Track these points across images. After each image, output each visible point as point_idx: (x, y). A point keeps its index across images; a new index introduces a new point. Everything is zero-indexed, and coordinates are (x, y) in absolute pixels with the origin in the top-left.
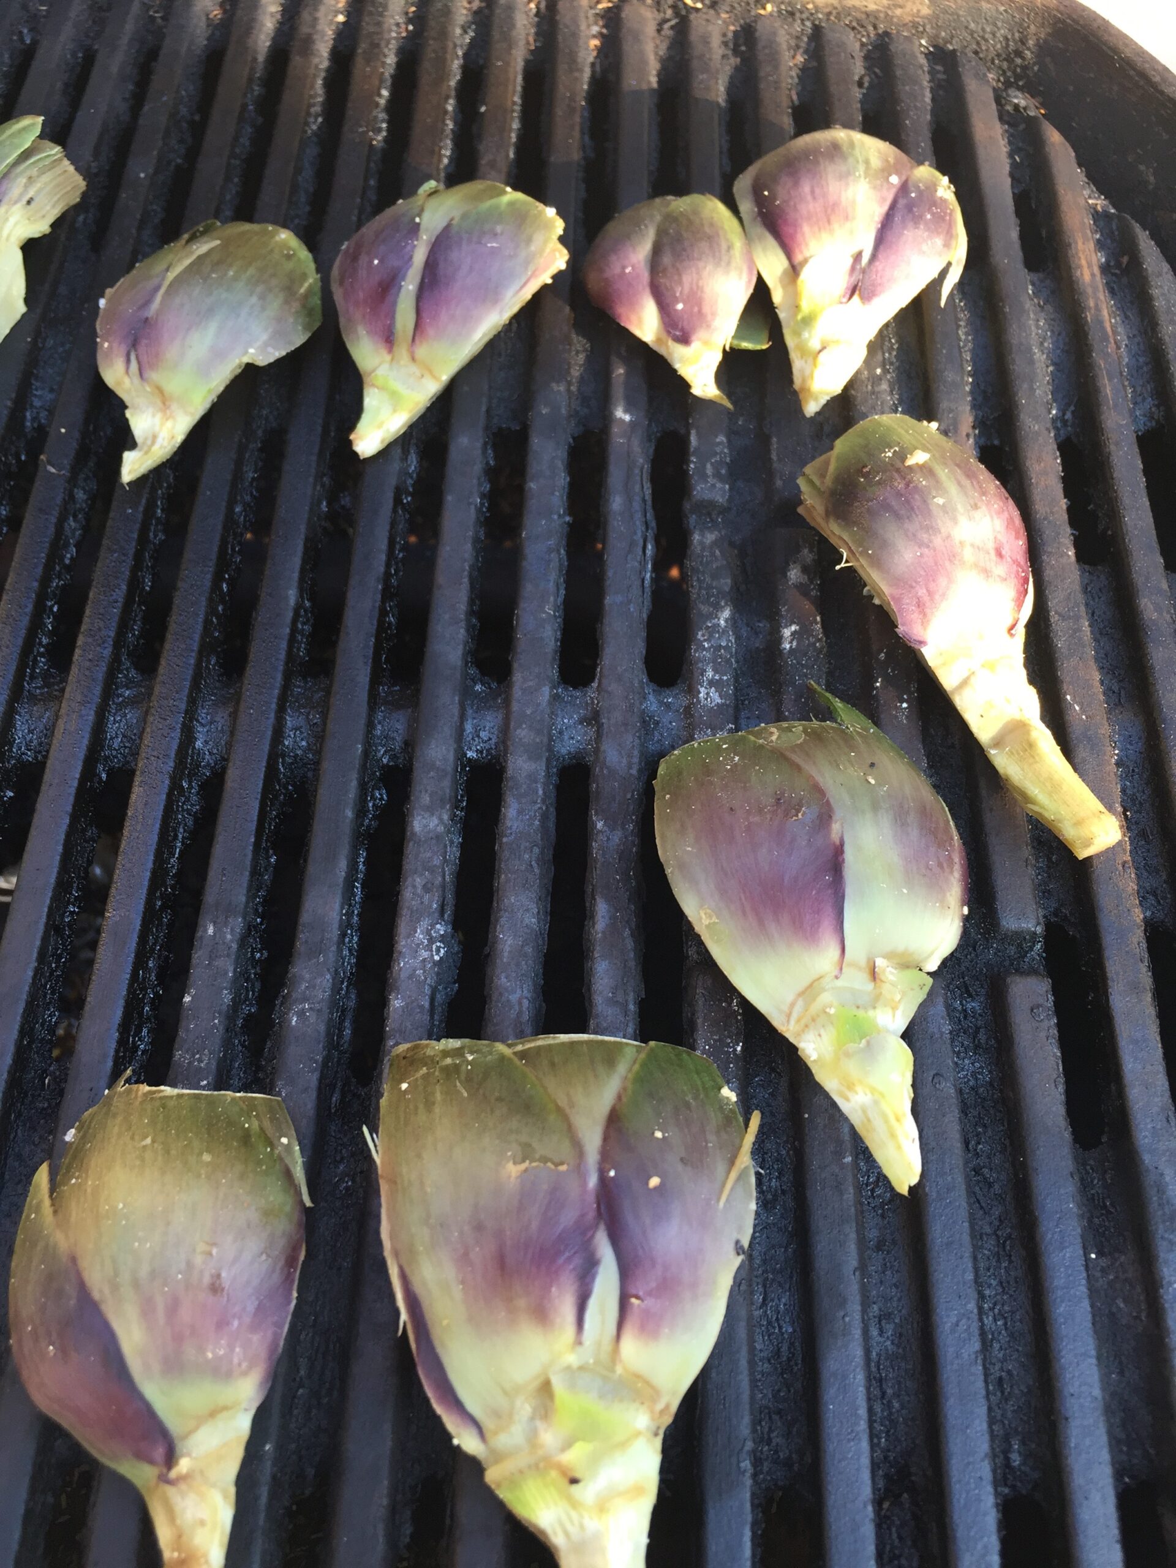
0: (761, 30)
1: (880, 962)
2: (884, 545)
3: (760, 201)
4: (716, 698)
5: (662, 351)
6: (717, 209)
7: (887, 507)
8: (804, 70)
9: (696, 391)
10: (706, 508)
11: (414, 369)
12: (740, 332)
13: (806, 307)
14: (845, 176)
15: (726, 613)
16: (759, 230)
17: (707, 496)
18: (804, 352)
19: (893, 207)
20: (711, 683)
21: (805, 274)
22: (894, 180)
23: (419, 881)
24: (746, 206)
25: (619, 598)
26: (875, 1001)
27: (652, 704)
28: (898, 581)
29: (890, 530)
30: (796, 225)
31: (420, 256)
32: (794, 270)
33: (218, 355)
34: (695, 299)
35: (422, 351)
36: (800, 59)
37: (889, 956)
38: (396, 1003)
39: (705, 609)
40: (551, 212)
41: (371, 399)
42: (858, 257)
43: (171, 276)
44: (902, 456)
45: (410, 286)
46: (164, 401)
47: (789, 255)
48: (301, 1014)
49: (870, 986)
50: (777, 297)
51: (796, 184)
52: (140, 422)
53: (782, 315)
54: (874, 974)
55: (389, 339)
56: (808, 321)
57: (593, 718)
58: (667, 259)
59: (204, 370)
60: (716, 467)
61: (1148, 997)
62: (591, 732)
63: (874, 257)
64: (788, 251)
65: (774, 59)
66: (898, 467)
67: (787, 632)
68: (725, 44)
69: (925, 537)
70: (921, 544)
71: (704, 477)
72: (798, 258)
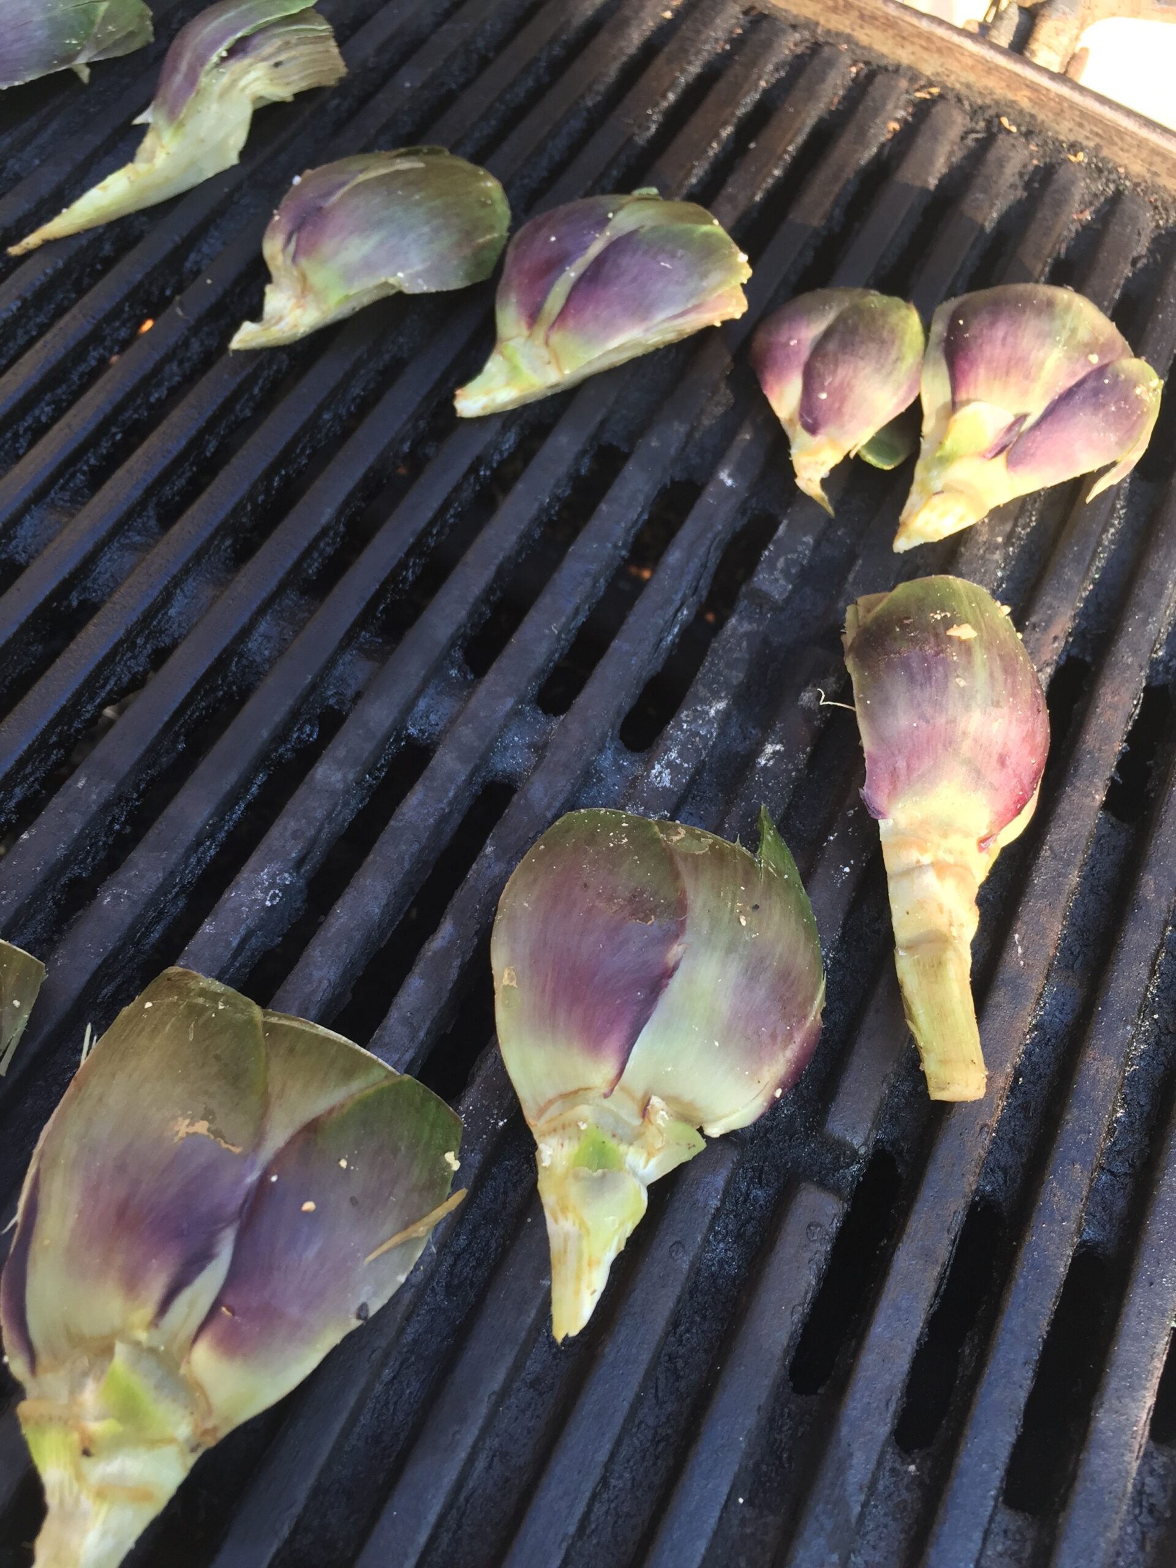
0: (1062, 175)
1: (655, 1101)
3: (953, 328)
4: (666, 780)
5: (789, 432)
6: (914, 320)
7: (906, 665)
8: (1086, 227)
9: (800, 482)
10: (760, 599)
11: (544, 353)
12: (875, 444)
13: (949, 444)
14: (1044, 336)
15: (721, 705)
16: (938, 355)
17: (766, 587)
18: (924, 484)
19: (1080, 384)
20: (670, 765)
21: (963, 413)
22: (1094, 359)
23: (292, 825)
24: (939, 328)
25: (626, 647)
26: (634, 1138)
27: (606, 760)
28: (881, 739)
29: (898, 690)
30: (973, 363)
31: (596, 248)
32: (954, 406)
33: (368, 266)
34: (841, 395)
35: (556, 338)
36: (1088, 216)
37: (668, 1099)
38: (208, 928)
39: (702, 692)
40: (743, 258)
41: (494, 366)
42: (1021, 419)
43: (361, 178)
45: (572, 273)
46: (305, 288)
47: (954, 390)
48: (117, 897)
49: (636, 1122)
50: (928, 426)
51: (993, 324)
52: (276, 300)
53: (925, 445)
54: (645, 1111)
55: (533, 316)
56: (944, 461)
57: (540, 749)
58: (831, 346)
59: (349, 275)
60: (789, 564)
62: (534, 760)
63: (1038, 425)
64: (955, 386)
65: (1059, 204)
66: (938, 634)
67: (769, 749)
68: (1021, 175)
69: (928, 710)
70: (922, 717)
71: (772, 567)
72: (962, 396)
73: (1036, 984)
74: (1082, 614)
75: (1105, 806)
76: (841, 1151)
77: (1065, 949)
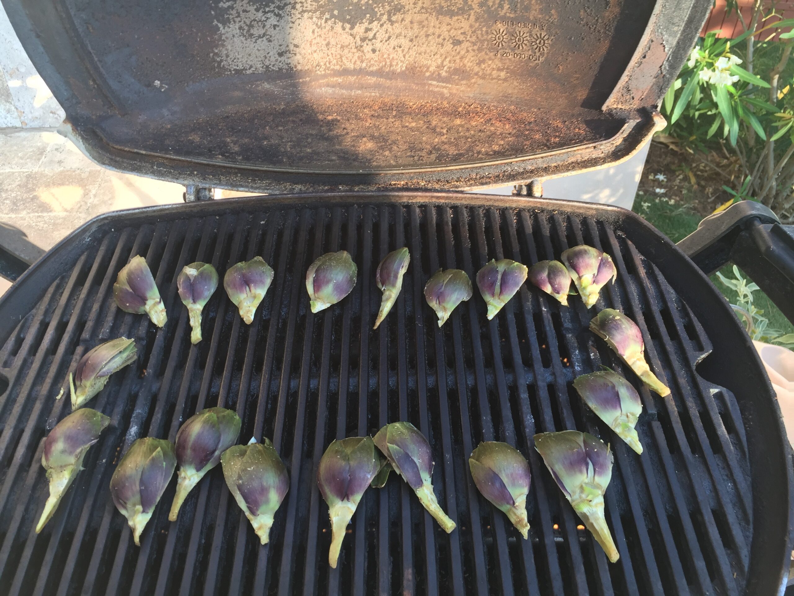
0: (555, 217)
1: (629, 414)
2: (614, 335)
3: (570, 263)
4: (579, 369)
5: (553, 295)
6: (559, 264)
7: (613, 328)
8: (567, 226)
9: (562, 304)
10: (567, 329)
11: (499, 301)
12: (570, 291)
13: (584, 285)
14: (589, 258)
15: (577, 351)
16: (571, 269)
17: (567, 326)
18: (585, 295)
19: (600, 264)
20: (578, 366)
21: (583, 279)
22: (600, 258)
23: (525, 407)
24: (566, 264)
25: (553, 349)
26: (628, 422)
27: (564, 371)
28: (617, 342)
29: (615, 332)
30: (580, 268)
31: (499, 277)
32: (580, 278)
33: (458, 299)
34: (560, 284)
35: (502, 297)
36: (565, 224)
37: (630, 413)
38: (527, 430)
39: (572, 350)
40: (525, 266)
41: (490, 308)
42: (594, 275)
43: (445, 283)
44: (614, 317)
45: (498, 283)
46: (445, 309)
47: (578, 274)
48: (508, 433)
49: (627, 419)
50: (576, 283)
51: (578, 259)
52: (440, 314)
53: (577, 287)
54: (627, 416)
55: (493, 295)
56: (584, 288)
57: (553, 374)
58: (552, 276)
59: (454, 303)
60: (568, 320)
61: (680, 424)
62: (553, 377)
63: (597, 275)
64: (578, 273)
65: (560, 225)
66: (613, 319)
67: (592, 355)
68: (547, 221)
69: (622, 333)
70: (621, 335)
71: (566, 322)
72: (581, 275)
73: (663, 373)
74: (622, 305)
75: (652, 338)
76: (652, 415)
77: (662, 366)
